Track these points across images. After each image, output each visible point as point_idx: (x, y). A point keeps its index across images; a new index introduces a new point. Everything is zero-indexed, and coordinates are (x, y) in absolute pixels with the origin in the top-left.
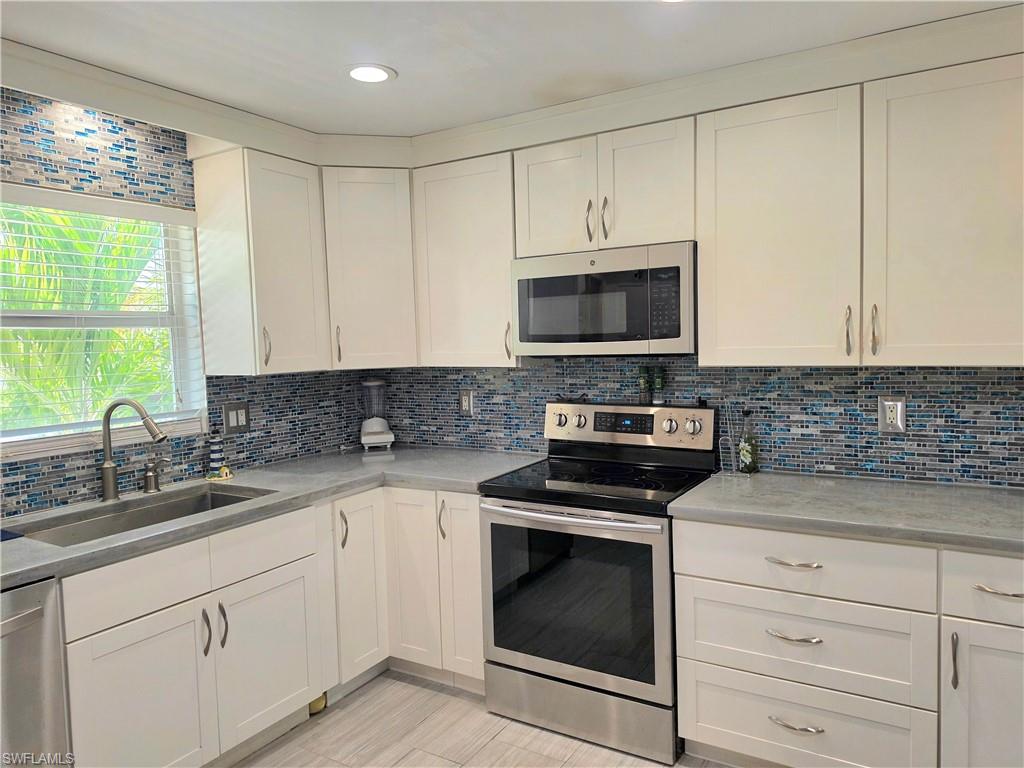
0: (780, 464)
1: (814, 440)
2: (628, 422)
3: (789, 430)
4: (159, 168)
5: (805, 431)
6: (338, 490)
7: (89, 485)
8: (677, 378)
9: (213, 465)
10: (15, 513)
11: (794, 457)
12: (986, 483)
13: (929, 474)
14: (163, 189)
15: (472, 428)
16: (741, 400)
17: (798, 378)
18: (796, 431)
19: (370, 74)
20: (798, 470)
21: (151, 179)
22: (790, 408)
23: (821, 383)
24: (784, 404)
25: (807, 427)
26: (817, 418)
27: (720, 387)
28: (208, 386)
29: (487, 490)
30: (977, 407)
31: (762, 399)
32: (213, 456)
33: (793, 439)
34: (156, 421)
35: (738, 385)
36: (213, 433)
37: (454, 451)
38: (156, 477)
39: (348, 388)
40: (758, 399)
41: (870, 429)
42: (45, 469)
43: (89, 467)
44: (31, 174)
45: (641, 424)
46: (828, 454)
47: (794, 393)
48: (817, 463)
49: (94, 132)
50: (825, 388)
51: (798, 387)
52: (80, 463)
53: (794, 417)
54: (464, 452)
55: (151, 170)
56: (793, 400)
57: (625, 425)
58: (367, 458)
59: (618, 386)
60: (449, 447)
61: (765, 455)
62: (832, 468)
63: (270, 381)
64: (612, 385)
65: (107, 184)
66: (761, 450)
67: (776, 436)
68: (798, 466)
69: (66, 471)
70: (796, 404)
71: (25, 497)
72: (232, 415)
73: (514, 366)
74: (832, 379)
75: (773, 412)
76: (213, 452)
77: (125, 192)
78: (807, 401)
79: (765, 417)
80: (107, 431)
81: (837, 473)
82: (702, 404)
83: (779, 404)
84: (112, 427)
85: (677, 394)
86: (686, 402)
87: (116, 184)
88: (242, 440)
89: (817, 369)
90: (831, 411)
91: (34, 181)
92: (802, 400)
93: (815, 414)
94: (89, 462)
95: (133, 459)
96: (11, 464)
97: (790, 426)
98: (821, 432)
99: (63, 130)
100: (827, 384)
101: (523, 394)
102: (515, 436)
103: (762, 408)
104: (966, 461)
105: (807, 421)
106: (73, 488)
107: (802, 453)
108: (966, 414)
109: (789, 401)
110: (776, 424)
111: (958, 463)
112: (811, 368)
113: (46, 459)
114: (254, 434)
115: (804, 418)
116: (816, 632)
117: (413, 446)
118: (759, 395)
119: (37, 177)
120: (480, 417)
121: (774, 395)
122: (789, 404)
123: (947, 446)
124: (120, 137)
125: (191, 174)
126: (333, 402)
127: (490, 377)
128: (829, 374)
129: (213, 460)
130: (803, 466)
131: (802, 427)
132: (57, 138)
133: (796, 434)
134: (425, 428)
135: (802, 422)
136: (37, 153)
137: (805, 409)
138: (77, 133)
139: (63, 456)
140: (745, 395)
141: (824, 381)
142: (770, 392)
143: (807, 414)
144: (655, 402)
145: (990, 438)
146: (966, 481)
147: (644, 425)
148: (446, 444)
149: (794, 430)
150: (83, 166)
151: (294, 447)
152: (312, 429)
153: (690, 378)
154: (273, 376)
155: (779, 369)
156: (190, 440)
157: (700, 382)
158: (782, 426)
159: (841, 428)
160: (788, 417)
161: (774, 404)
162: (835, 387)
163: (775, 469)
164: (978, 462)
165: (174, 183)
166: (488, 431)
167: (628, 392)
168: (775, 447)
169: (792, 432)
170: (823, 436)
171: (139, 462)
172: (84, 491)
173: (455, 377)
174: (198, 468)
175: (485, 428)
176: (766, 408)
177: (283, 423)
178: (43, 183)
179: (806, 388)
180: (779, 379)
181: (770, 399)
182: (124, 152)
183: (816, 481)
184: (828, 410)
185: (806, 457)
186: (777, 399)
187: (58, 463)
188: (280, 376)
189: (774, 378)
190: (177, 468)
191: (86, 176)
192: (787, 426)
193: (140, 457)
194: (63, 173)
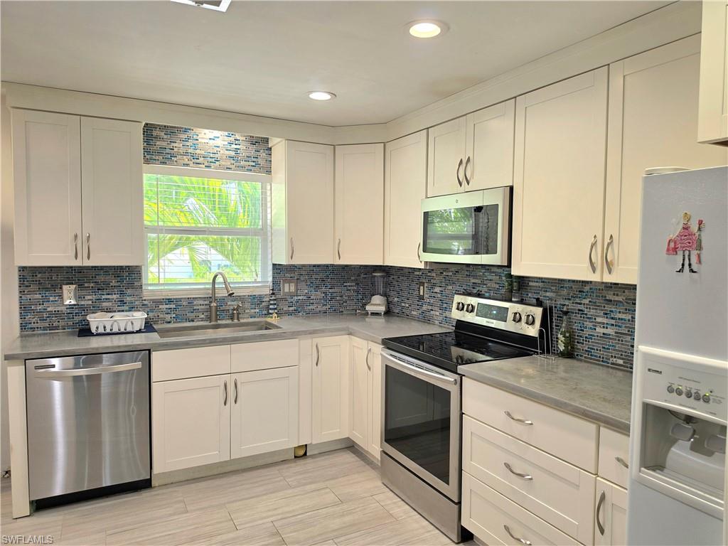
0: (588, 355)
1: (610, 339)
2: (495, 312)
3: (595, 329)
4: (253, 153)
5: (605, 331)
6: (313, 332)
7: (206, 314)
9: (270, 311)
10: (170, 322)
11: (597, 350)
14: (254, 164)
16: (567, 302)
17: (602, 290)
18: (600, 330)
19: (320, 96)
20: (599, 361)
21: (247, 159)
22: (596, 312)
23: (617, 295)
24: (593, 309)
25: (607, 328)
26: (613, 322)
27: (554, 292)
28: (273, 269)
29: (389, 343)
31: (580, 304)
32: (271, 307)
33: (597, 336)
34: (232, 286)
35: (565, 292)
36: (272, 294)
38: (238, 314)
39: (365, 276)
40: (577, 303)
42: (184, 304)
43: (206, 305)
44: (186, 161)
46: (619, 351)
47: (600, 301)
48: (612, 357)
49: (218, 137)
50: (619, 299)
51: (602, 296)
52: (202, 302)
53: (599, 320)
55: (247, 154)
56: (599, 306)
57: (493, 314)
58: (369, 319)
60: (414, 318)
61: (579, 346)
62: (621, 362)
63: (312, 268)
64: (495, 285)
65: (223, 163)
66: (578, 342)
67: (587, 332)
68: (600, 357)
69: (195, 305)
70: (600, 310)
71: (174, 315)
72: (287, 286)
73: (423, 268)
74: (624, 292)
75: (586, 314)
76: (271, 304)
77: (233, 167)
78: (608, 308)
79: (581, 317)
80: (214, 288)
81: (624, 366)
82: (538, 303)
83: (590, 308)
84: (216, 286)
85: (530, 295)
87: (228, 163)
88: (292, 300)
90: (623, 317)
91: (187, 165)
92: (604, 307)
93: (612, 318)
94: (206, 302)
95: (229, 303)
96: (169, 299)
97: (596, 326)
98: (616, 333)
99: (203, 138)
100: (621, 296)
101: (450, 287)
103: (579, 310)
105: (607, 324)
106: (198, 314)
107: (603, 348)
109: (597, 307)
110: (587, 324)
113: (185, 298)
114: (299, 298)
115: (605, 321)
116: (531, 472)
117: (398, 315)
118: (578, 300)
119: (188, 162)
120: (428, 301)
121: (586, 301)
122: (596, 309)
124: (232, 139)
125: (270, 155)
126: (354, 284)
128: (623, 288)
129: (271, 309)
130: (603, 358)
131: (604, 327)
132: (200, 143)
133: (600, 333)
134: (404, 305)
135: (604, 323)
136: (190, 151)
137: (606, 314)
138: (210, 139)
139: (193, 298)
140: (569, 299)
141: (619, 293)
142: (584, 298)
143: (607, 318)
144: (513, 299)
149: (598, 329)
150: (212, 155)
151: (324, 308)
152: (338, 298)
154: (314, 266)
155: (591, 282)
156: (261, 297)
157: (542, 288)
158: (590, 325)
159: (629, 331)
160: (595, 319)
161: (587, 308)
162: (626, 299)
163: (585, 357)
165: (260, 161)
166: (431, 310)
168: (586, 341)
169: (597, 331)
170: (618, 336)
171: (232, 305)
172: (203, 316)
174: (265, 312)
175: (430, 308)
176: (582, 310)
177: (319, 293)
178: (192, 165)
179: (607, 298)
180: (590, 289)
181: (584, 304)
182: (234, 146)
184: (620, 316)
185: (605, 352)
186: (588, 305)
187: (190, 301)
188: (319, 266)
189: (587, 288)
190: (253, 311)
191: (213, 160)
192: (593, 325)
193: (233, 303)
194: (201, 160)
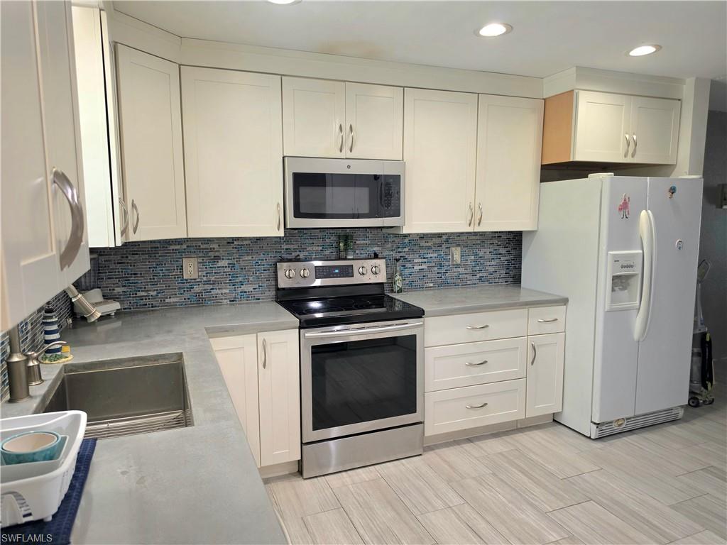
0: (409, 286)
1: (424, 272)
2: (337, 271)
3: (413, 268)
5: (421, 267)
8: (357, 242)
11: (415, 280)
12: (487, 283)
13: (469, 282)
15: (197, 289)
16: (392, 253)
17: (418, 240)
18: (417, 268)
20: (416, 287)
22: (414, 256)
23: (428, 242)
24: (411, 254)
25: (422, 265)
26: (425, 260)
30: (485, 250)
31: (402, 252)
33: (415, 272)
35: (390, 245)
37: (178, 310)
40: (399, 252)
41: (447, 264)
45: (346, 271)
46: (430, 278)
47: (416, 248)
48: (425, 283)
50: (429, 244)
51: (418, 245)
53: (416, 261)
54: (189, 309)
57: (337, 273)
59: (321, 248)
60: (172, 307)
62: (432, 285)
64: (317, 248)
67: (407, 271)
68: (418, 285)
70: (416, 254)
74: (433, 239)
75: (406, 259)
78: (422, 252)
79: (403, 261)
81: (434, 287)
82: (376, 256)
83: (409, 254)
86: (363, 256)
89: (427, 234)
90: (432, 256)
92: (419, 251)
93: (424, 258)
97: (414, 265)
98: (427, 267)
100: (430, 242)
102: (239, 290)
103: (401, 257)
104: (481, 275)
105: (421, 262)
107: (419, 278)
108: (481, 254)
109: (414, 252)
110: (408, 265)
111: (478, 276)
112: (424, 234)
115: (420, 260)
118: (400, 250)
120: (205, 279)
121: (406, 250)
122: (414, 254)
123: (475, 269)
127: (215, 246)
130: (420, 286)
131: (419, 265)
134: (143, 294)
135: (419, 263)
137: (421, 256)
140: (393, 250)
141: (429, 240)
142: (405, 248)
143: (421, 258)
144: (349, 257)
145: (489, 263)
146: (481, 284)
147: (348, 271)
148: (169, 305)
149: (415, 267)
153: (365, 242)
157: (370, 244)
158: (410, 265)
159: (435, 264)
160: (413, 261)
161: (407, 254)
164: (485, 275)
166: (212, 289)
167: (327, 252)
170: (428, 269)
173: (178, 247)
175: (210, 287)
176: (403, 257)
179: (421, 245)
180: (409, 241)
181: (405, 252)
183: (425, 292)
184: (430, 255)
185: (421, 281)
186: (408, 252)
189: (407, 240)
